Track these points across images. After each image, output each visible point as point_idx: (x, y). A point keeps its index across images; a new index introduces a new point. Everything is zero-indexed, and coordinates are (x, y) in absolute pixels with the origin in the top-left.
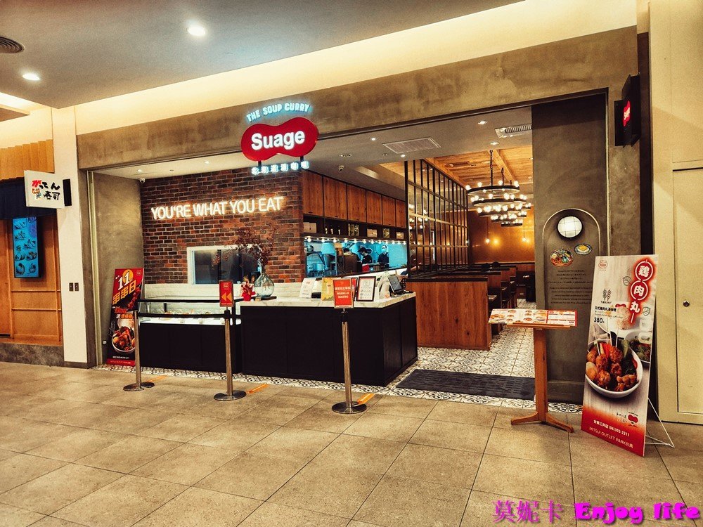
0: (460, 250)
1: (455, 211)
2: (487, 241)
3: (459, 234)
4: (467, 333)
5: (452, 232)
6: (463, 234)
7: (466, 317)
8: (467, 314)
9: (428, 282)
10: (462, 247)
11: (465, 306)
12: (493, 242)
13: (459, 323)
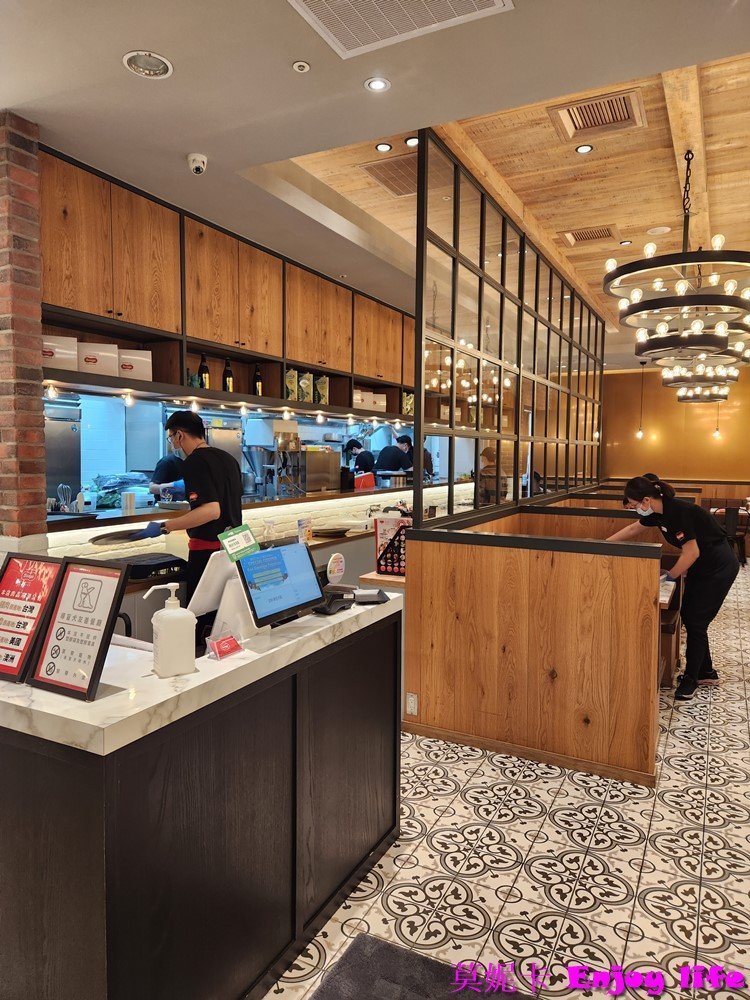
0: (580, 450)
1: (575, 373)
2: (639, 435)
3: (582, 415)
4: (583, 718)
5: (563, 407)
6: (589, 415)
7: (583, 670)
8: (588, 658)
9: (470, 546)
10: (585, 443)
11: (582, 633)
12: (650, 437)
13: (559, 683)
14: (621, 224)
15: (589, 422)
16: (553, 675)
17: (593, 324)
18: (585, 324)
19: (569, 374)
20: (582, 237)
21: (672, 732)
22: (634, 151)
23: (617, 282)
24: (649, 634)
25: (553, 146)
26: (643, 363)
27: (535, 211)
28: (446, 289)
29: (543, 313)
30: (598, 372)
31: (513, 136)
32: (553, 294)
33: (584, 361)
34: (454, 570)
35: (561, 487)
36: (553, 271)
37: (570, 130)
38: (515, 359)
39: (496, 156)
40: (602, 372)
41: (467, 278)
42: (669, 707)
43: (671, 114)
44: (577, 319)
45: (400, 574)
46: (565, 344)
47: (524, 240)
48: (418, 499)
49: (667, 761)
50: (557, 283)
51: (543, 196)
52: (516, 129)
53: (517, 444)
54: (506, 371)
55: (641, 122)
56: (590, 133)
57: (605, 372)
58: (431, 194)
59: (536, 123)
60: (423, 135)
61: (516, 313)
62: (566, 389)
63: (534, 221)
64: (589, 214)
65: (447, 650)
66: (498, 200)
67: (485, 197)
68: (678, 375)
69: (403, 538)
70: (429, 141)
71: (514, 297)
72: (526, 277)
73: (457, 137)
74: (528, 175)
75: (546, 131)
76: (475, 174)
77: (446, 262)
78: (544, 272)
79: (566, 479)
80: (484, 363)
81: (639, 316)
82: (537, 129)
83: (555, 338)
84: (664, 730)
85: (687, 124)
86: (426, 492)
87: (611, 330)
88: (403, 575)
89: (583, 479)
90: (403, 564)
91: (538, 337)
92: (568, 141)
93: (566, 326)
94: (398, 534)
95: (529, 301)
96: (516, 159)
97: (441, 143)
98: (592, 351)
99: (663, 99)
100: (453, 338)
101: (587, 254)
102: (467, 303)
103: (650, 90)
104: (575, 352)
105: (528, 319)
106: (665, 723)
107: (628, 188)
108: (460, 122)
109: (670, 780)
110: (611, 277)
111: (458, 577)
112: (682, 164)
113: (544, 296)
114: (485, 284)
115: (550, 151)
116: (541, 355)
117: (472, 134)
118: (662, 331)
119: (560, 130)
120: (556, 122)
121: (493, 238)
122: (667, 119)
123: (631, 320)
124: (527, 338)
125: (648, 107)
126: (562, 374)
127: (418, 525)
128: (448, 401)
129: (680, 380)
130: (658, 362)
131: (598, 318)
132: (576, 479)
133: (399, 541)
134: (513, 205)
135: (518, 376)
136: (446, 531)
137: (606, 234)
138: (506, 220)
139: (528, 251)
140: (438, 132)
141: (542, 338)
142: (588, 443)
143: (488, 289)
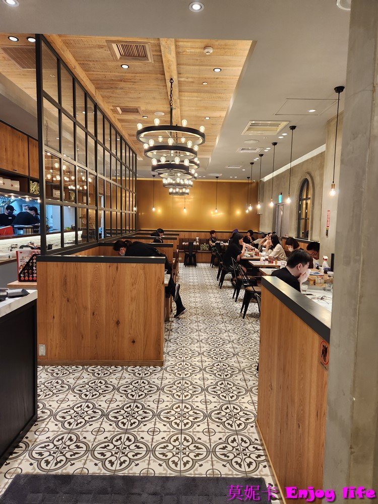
0: (127, 215)
1: (124, 178)
2: (154, 209)
3: (127, 199)
4: (132, 340)
5: (119, 195)
6: (131, 199)
7: (132, 318)
8: (134, 312)
9: (74, 263)
10: (129, 212)
11: (131, 301)
12: (158, 210)
13: (121, 326)
14: (143, 108)
15: (131, 203)
16: (118, 323)
17: (131, 155)
18: (128, 154)
19: (121, 178)
20: (125, 110)
21: (170, 341)
22: (148, 73)
23: (142, 135)
24: (160, 298)
25: (109, 61)
26: (154, 176)
27: (101, 93)
28: (55, 127)
29: (107, 145)
30: (134, 179)
31: (89, 51)
32: (112, 137)
33: (128, 172)
34: (66, 276)
35: (119, 234)
36: (111, 125)
37: (118, 56)
38: (94, 168)
39: (80, 59)
40: (136, 179)
41: (67, 122)
42: (168, 330)
43: (164, 59)
44: (123, 151)
45: (33, 281)
46: (119, 163)
47: (96, 107)
48: (43, 240)
49: (168, 353)
50: (113, 132)
51: (105, 86)
52: (91, 47)
53: (97, 211)
54: (90, 174)
55: (151, 60)
56: (128, 59)
57: (137, 179)
58: (44, 72)
59: (101, 47)
60: (38, 37)
61: (94, 145)
62: (119, 185)
63: (101, 98)
64: (128, 99)
65: (62, 318)
66: (82, 83)
67: (75, 80)
68: (169, 182)
69: (35, 261)
70: (42, 42)
71: (92, 135)
72: (98, 126)
73: (58, 44)
74: (97, 73)
75: (105, 53)
76: (69, 66)
77: (55, 111)
78: (107, 126)
79: (121, 230)
80: (77, 168)
81: (152, 152)
82: (101, 50)
83: (113, 159)
84: (166, 341)
85: (171, 66)
86: (47, 236)
87: (139, 159)
88: (36, 281)
89: (129, 230)
90: (35, 275)
91: (106, 159)
92: (117, 60)
93: (119, 154)
94: (32, 259)
95: (100, 138)
96: (91, 63)
97: (49, 44)
98: (131, 168)
99: (160, 51)
100: (60, 153)
101: (127, 119)
102: (67, 136)
103: (155, 45)
104: (124, 168)
105: (100, 148)
106: (167, 337)
107: (146, 90)
108: (60, 36)
109: (169, 361)
110: (140, 132)
111: (68, 280)
112: (169, 84)
113: (107, 137)
114: (77, 126)
115: (109, 64)
116: (107, 167)
117: (67, 44)
118: (163, 161)
119: (113, 54)
120: (111, 49)
121: (80, 103)
122: (162, 61)
123: (149, 154)
124: (100, 158)
125: (154, 53)
126: (118, 178)
127: (44, 253)
128: (58, 187)
129: (170, 184)
130: (161, 175)
131: (133, 152)
132: (126, 230)
133: (33, 263)
134: (91, 88)
135: (96, 176)
136: (60, 256)
137: (136, 111)
138: (87, 95)
139: (99, 113)
140: (47, 38)
141: (107, 159)
142: (131, 212)
143: (78, 129)
